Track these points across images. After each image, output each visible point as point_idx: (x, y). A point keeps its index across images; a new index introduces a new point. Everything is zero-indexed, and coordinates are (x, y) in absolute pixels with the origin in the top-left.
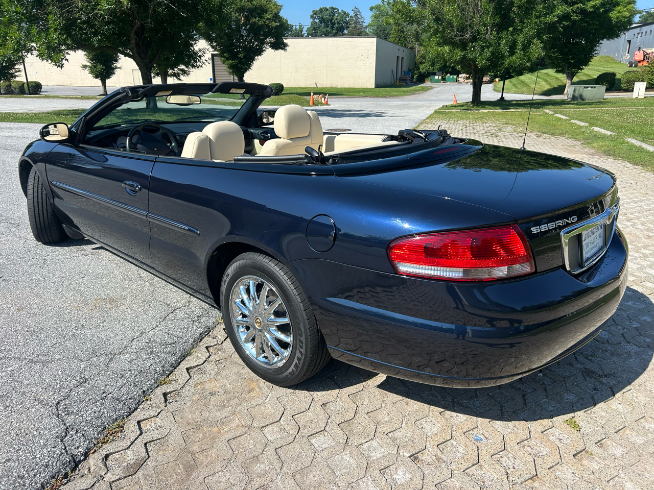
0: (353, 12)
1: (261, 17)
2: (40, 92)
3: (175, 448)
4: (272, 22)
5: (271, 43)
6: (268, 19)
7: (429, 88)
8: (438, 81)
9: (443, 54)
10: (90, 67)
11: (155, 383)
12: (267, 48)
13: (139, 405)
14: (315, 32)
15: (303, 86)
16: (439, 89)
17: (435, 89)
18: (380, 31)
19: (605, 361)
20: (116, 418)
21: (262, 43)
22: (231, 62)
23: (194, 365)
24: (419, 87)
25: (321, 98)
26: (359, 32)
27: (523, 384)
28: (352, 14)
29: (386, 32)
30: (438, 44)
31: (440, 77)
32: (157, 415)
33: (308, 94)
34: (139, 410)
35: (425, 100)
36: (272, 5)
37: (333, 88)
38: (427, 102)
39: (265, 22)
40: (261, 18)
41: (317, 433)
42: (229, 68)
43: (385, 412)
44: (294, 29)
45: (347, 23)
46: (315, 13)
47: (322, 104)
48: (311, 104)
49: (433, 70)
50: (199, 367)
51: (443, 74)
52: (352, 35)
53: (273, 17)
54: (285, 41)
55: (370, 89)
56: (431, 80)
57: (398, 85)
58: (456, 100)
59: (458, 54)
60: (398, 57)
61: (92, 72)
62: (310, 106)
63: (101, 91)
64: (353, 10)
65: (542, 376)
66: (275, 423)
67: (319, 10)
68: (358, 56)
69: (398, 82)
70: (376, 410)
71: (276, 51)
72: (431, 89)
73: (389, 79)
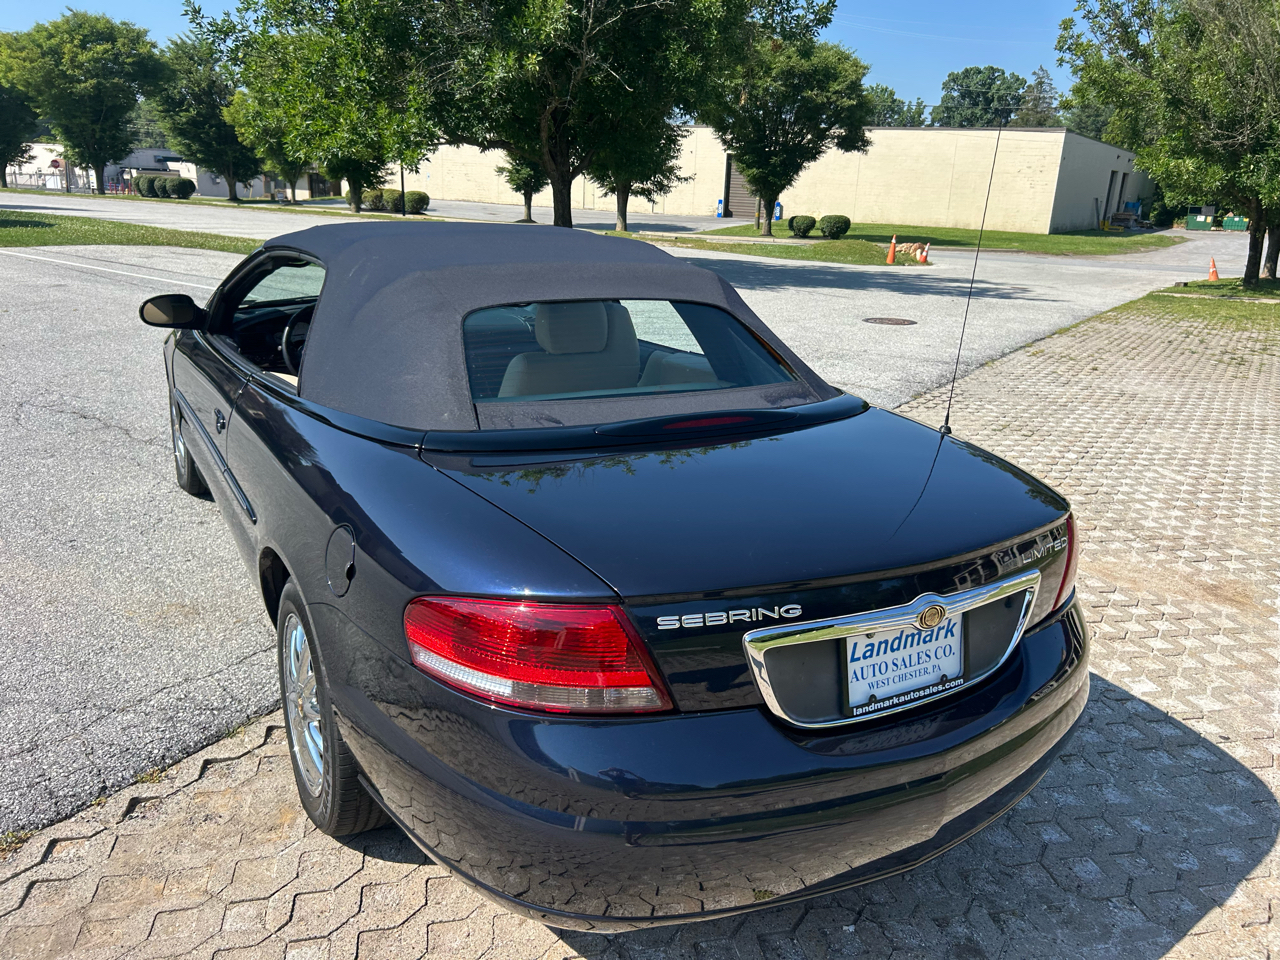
0: (1034, 77)
1: (823, 88)
2: (426, 210)
3: (70, 903)
4: (843, 98)
5: (838, 137)
6: (836, 92)
7: (1176, 240)
8: (1203, 227)
9: (1180, 175)
10: (510, 172)
11: (132, 776)
12: (829, 148)
13: (78, 811)
14: (949, 117)
15: (898, 223)
16: (1200, 243)
17: (1189, 243)
18: (1088, 117)
19: (1035, 934)
20: (24, 825)
21: (821, 136)
22: (755, 171)
23: (222, 757)
24: (1152, 237)
25: (915, 250)
26: (1041, 121)
27: (792, 940)
28: (1031, 81)
29: (1102, 119)
30: (1174, 153)
31: (1210, 219)
32: (91, 837)
33: (887, 239)
34: (73, 819)
35: (1150, 267)
36: (847, 66)
37: (959, 229)
38: (1152, 272)
39: (828, 98)
40: (822, 91)
41: (310, 939)
42: (750, 182)
43: (466, 929)
44: (905, 109)
45: (1018, 99)
46: (954, 78)
47: (914, 262)
48: (889, 260)
49: (1196, 202)
50: (229, 762)
51: (1216, 212)
52: (1025, 124)
53: (848, 88)
54: (868, 134)
55: (1038, 235)
56: (1187, 223)
57: (1106, 229)
58: (1215, 273)
59: (1216, 176)
60: (1114, 173)
61: (511, 181)
62: (886, 265)
63: (521, 213)
64: (1034, 73)
65: (851, 933)
66: (259, 899)
67: (963, 73)
68: (1020, 168)
69: (1107, 223)
70: (454, 920)
71: (846, 154)
72: (1180, 243)
73: (1086, 217)
